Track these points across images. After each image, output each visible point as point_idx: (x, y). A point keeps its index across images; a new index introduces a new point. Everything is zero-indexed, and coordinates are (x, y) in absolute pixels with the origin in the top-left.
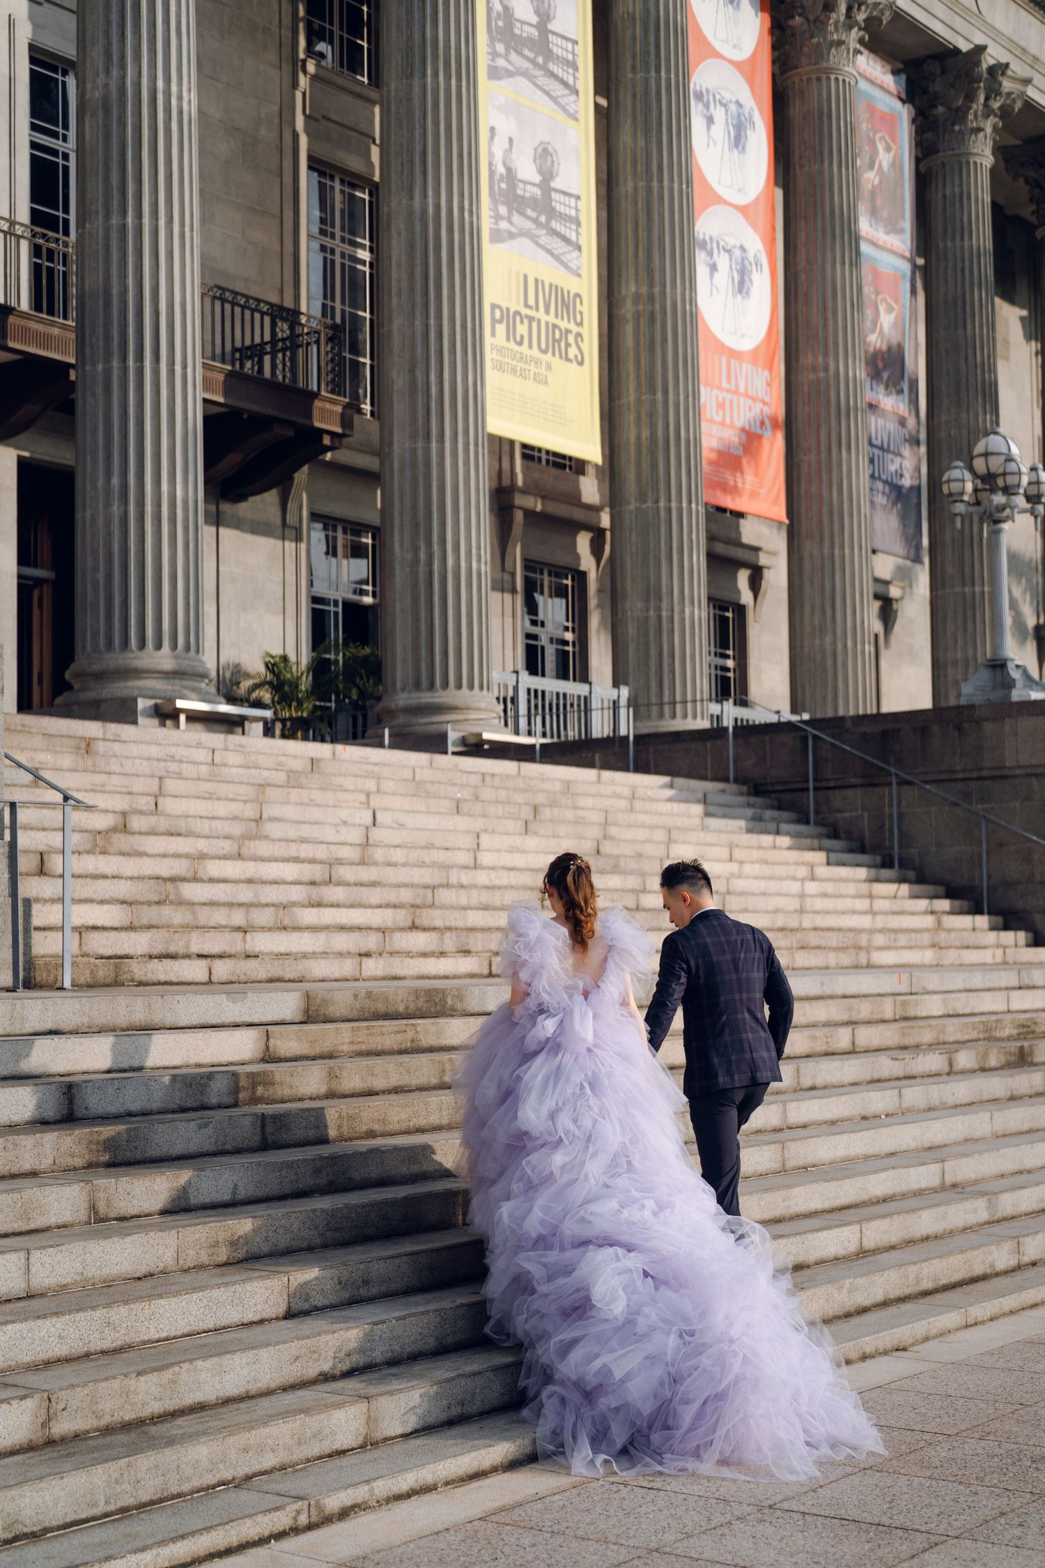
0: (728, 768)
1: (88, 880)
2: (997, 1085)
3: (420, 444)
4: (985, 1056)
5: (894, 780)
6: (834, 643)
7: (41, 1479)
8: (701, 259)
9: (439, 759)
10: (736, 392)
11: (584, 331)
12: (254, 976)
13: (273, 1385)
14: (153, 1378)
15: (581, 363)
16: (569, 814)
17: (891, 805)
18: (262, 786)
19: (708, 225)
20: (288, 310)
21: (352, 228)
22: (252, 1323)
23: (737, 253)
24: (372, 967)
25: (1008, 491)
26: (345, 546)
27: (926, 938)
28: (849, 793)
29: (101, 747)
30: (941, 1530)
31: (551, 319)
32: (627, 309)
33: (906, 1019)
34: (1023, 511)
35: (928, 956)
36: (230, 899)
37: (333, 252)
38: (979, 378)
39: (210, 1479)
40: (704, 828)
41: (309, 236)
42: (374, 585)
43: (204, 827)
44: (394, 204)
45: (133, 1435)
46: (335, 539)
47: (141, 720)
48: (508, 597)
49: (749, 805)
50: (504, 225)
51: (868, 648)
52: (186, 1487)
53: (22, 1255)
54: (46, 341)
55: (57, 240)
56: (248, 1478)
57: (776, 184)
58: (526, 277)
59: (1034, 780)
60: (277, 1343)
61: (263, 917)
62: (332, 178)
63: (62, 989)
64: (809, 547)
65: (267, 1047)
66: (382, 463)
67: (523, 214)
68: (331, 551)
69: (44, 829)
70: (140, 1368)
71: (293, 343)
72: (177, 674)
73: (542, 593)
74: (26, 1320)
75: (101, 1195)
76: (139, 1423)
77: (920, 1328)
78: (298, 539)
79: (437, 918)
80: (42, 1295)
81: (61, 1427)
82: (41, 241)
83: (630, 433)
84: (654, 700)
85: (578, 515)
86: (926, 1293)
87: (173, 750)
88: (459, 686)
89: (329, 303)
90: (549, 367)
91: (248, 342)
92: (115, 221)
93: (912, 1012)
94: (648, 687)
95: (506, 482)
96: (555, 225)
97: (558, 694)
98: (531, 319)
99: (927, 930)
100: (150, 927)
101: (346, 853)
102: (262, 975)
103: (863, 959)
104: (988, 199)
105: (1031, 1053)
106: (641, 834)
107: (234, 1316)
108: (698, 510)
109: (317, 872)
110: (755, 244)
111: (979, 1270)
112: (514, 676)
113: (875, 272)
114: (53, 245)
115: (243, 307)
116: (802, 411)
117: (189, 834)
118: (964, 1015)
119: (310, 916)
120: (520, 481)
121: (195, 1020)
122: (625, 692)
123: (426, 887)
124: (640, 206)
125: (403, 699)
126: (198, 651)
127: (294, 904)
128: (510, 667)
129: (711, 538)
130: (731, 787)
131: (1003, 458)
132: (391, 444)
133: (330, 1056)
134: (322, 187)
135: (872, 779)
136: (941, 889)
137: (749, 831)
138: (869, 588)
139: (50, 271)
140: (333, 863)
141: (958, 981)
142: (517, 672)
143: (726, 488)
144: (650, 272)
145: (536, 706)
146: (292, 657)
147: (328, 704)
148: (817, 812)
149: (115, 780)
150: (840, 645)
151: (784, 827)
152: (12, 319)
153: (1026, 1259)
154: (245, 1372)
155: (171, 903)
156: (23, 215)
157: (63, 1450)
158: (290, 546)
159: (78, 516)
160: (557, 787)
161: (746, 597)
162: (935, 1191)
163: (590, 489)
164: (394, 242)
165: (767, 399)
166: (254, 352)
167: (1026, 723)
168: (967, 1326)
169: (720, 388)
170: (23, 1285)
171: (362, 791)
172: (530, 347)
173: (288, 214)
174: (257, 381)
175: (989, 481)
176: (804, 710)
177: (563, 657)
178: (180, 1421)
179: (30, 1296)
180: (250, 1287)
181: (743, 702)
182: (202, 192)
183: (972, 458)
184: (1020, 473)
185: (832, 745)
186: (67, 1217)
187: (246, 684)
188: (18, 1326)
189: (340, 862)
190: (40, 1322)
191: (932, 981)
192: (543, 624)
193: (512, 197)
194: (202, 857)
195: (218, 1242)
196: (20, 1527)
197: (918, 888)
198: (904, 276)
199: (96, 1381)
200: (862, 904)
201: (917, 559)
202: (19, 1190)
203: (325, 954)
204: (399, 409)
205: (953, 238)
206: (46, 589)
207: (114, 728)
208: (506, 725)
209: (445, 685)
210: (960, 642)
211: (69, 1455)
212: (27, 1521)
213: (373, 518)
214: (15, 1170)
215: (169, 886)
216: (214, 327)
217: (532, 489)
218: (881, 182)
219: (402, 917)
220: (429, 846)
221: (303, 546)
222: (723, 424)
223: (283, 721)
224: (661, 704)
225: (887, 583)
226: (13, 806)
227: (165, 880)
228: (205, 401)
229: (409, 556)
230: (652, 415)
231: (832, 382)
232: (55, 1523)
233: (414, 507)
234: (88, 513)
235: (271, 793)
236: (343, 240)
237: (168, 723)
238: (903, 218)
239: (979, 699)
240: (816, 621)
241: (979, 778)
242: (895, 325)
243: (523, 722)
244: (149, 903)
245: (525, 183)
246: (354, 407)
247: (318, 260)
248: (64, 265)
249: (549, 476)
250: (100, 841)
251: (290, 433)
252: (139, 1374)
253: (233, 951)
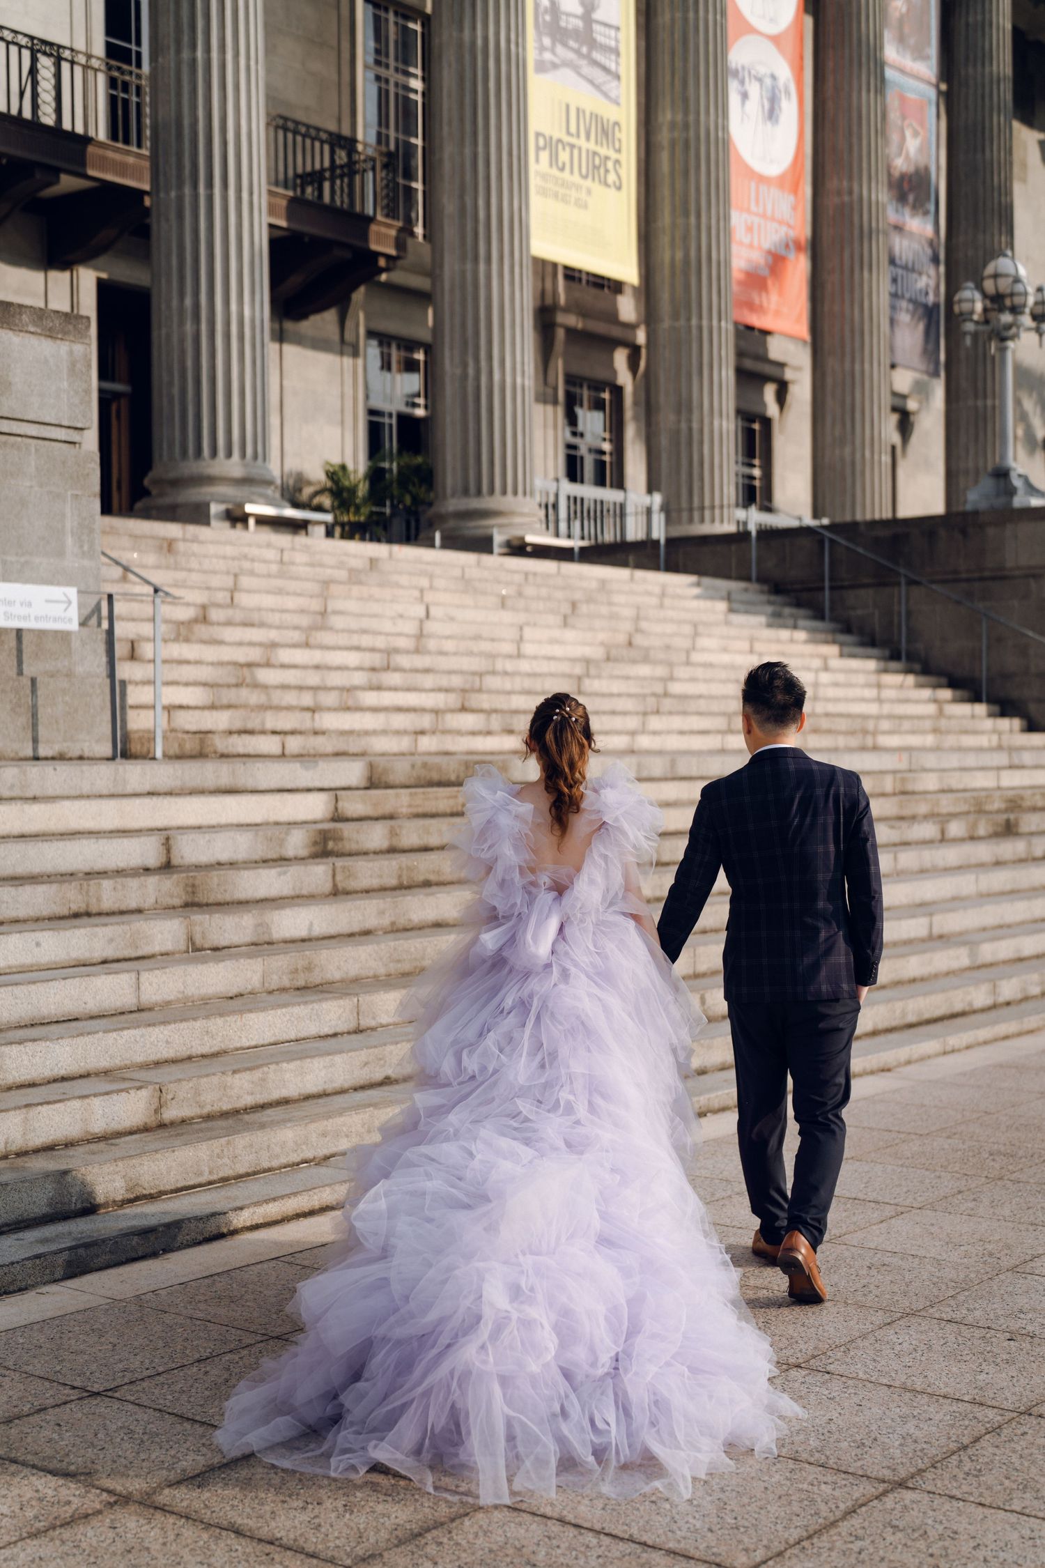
0: (750, 568)
1: (174, 665)
2: (984, 852)
3: (469, 266)
4: (974, 826)
5: (903, 580)
6: (853, 453)
7: (156, 1151)
8: (733, 87)
9: (485, 558)
10: (764, 216)
11: (623, 157)
12: (322, 750)
13: (346, 1085)
14: (246, 1076)
15: (619, 188)
16: (604, 610)
17: (900, 603)
18: (326, 583)
19: (740, 54)
20: (345, 138)
21: (405, 58)
22: (327, 1036)
23: (768, 81)
24: (426, 743)
25: (1016, 310)
26: (399, 362)
27: (928, 724)
28: (862, 592)
29: (181, 546)
30: (907, 1203)
31: (592, 146)
32: (664, 136)
33: (904, 793)
34: (1029, 329)
35: (929, 740)
36: (299, 683)
37: (387, 81)
38: (996, 201)
39: (295, 1158)
40: (727, 623)
41: (366, 67)
42: (426, 397)
43: (275, 618)
44: (445, 35)
45: (230, 1121)
46: (389, 355)
47: (213, 522)
48: (550, 408)
49: (770, 603)
50: (548, 56)
51: (886, 459)
52: (275, 1163)
53: (133, 975)
54: (123, 169)
55: (131, 73)
56: (327, 1158)
57: (806, 10)
58: (568, 107)
59: (1032, 581)
60: (351, 1051)
61: (330, 699)
62: (386, 10)
63: (154, 758)
64: (831, 363)
65: (336, 809)
66: (433, 284)
67: (565, 45)
68: (386, 366)
69: (133, 620)
70: (235, 1067)
71: (350, 170)
72: (246, 481)
73: (581, 406)
74: (139, 1027)
75: (198, 929)
76: (236, 1112)
77: (903, 1053)
78: (355, 354)
79: (485, 701)
80: (150, 1009)
81: (170, 1114)
82: (116, 74)
83: (665, 254)
84: (684, 504)
85: (616, 332)
86: (911, 1026)
87: (246, 550)
88: (504, 492)
89: (384, 131)
90: (589, 192)
91: (309, 169)
92: (185, 55)
93: (910, 787)
94: (678, 496)
95: (549, 301)
96: (597, 56)
97: (595, 501)
98: (572, 146)
99: (929, 717)
100: (229, 707)
101: (402, 643)
102: (329, 749)
103: (869, 741)
104: (1009, 26)
105: (1017, 824)
106: (670, 628)
107: (312, 1029)
108: (728, 328)
109: (377, 659)
110: (785, 73)
111: (958, 1007)
112: (555, 484)
113: (903, 99)
114: (127, 78)
115: (304, 136)
116: (827, 233)
117: (262, 625)
118: (958, 791)
119: (370, 698)
120: (562, 300)
121: (273, 785)
122: (657, 499)
123: (474, 673)
124: (676, 36)
125: (453, 504)
126: (264, 459)
127: (356, 688)
128: (551, 475)
129: (740, 354)
130: (754, 586)
131: (1010, 280)
132: (441, 266)
133: (391, 817)
134: (377, 19)
135: (884, 579)
136: (944, 680)
137: (769, 625)
138: (887, 401)
139: (126, 102)
140: (390, 652)
141: (953, 761)
142: (557, 480)
143: (751, 306)
144: (685, 100)
145: (575, 512)
146: (350, 466)
147: (383, 510)
148: (832, 609)
149: (195, 577)
150: (858, 456)
151: (801, 623)
152: (91, 149)
153: (1001, 999)
154: (323, 1073)
155: (247, 686)
156: (99, 49)
157: (172, 1131)
158: (348, 361)
159: (155, 334)
160: (594, 585)
161: (772, 409)
162: (923, 940)
163: (627, 308)
164: (445, 73)
165: (792, 222)
166: (314, 178)
167: (1025, 528)
168: (945, 1053)
169: (748, 211)
170: (135, 1001)
171: (415, 588)
172: (572, 172)
173: (346, 45)
174: (317, 205)
175: (997, 301)
176: (824, 515)
177: (601, 466)
178: (269, 1112)
179: (140, 1010)
180: (325, 1005)
181: (768, 508)
182: (266, 25)
183: (982, 279)
184: (1026, 294)
185: (847, 548)
186: (169, 947)
187: (307, 491)
188: (132, 1032)
189: (397, 651)
190: (151, 1029)
191: (930, 760)
192: (582, 435)
193: (556, 30)
194: (274, 645)
195: (297, 970)
196: (140, 1189)
197: (922, 679)
198: (930, 101)
199: (200, 1077)
200: (871, 693)
201: (936, 374)
202: (129, 923)
203: (384, 732)
204: (449, 233)
205: (975, 66)
206: (124, 403)
207: (192, 529)
208: (548, 528)
209: (492, 491)
210: (972, 452)
211: (178, 1135)
212: (146, 1185)
213: (425, 335)
214: (123, 907)
215: (246, 670)
216: (278, 154)
217: (575, 307)
218: (908, 10)
219: (452, 700)
220: (477, 638)
221: (360, 362)
222: (751, 246)
223: (343, 525)
224: (691, 510)
225: (904, 397)
226: (110, 597)
227: (242, 665)
228: (271, 226)
229: (458, 371)
230: (686, 238)
231: (856, 207)
232: (168, 1188)
233: (464, 325)
234: (164, 331)
235: (335, 589)
236: (397, 70)
237: (239, 525)
238: (929, 44)
239: (983, 505)
240: (837, 433)
241: (982, 579)
242: (921, 150)
243: (563, 526)
244: (229, 686)
245: (568, 15)
246: (407, 230)
247: (373, 89)
248: (138, 94)
249: (589, 296)
250: (183, 631)
251: (348, 255)
252: (234, 1072)
253: (303, 728)
